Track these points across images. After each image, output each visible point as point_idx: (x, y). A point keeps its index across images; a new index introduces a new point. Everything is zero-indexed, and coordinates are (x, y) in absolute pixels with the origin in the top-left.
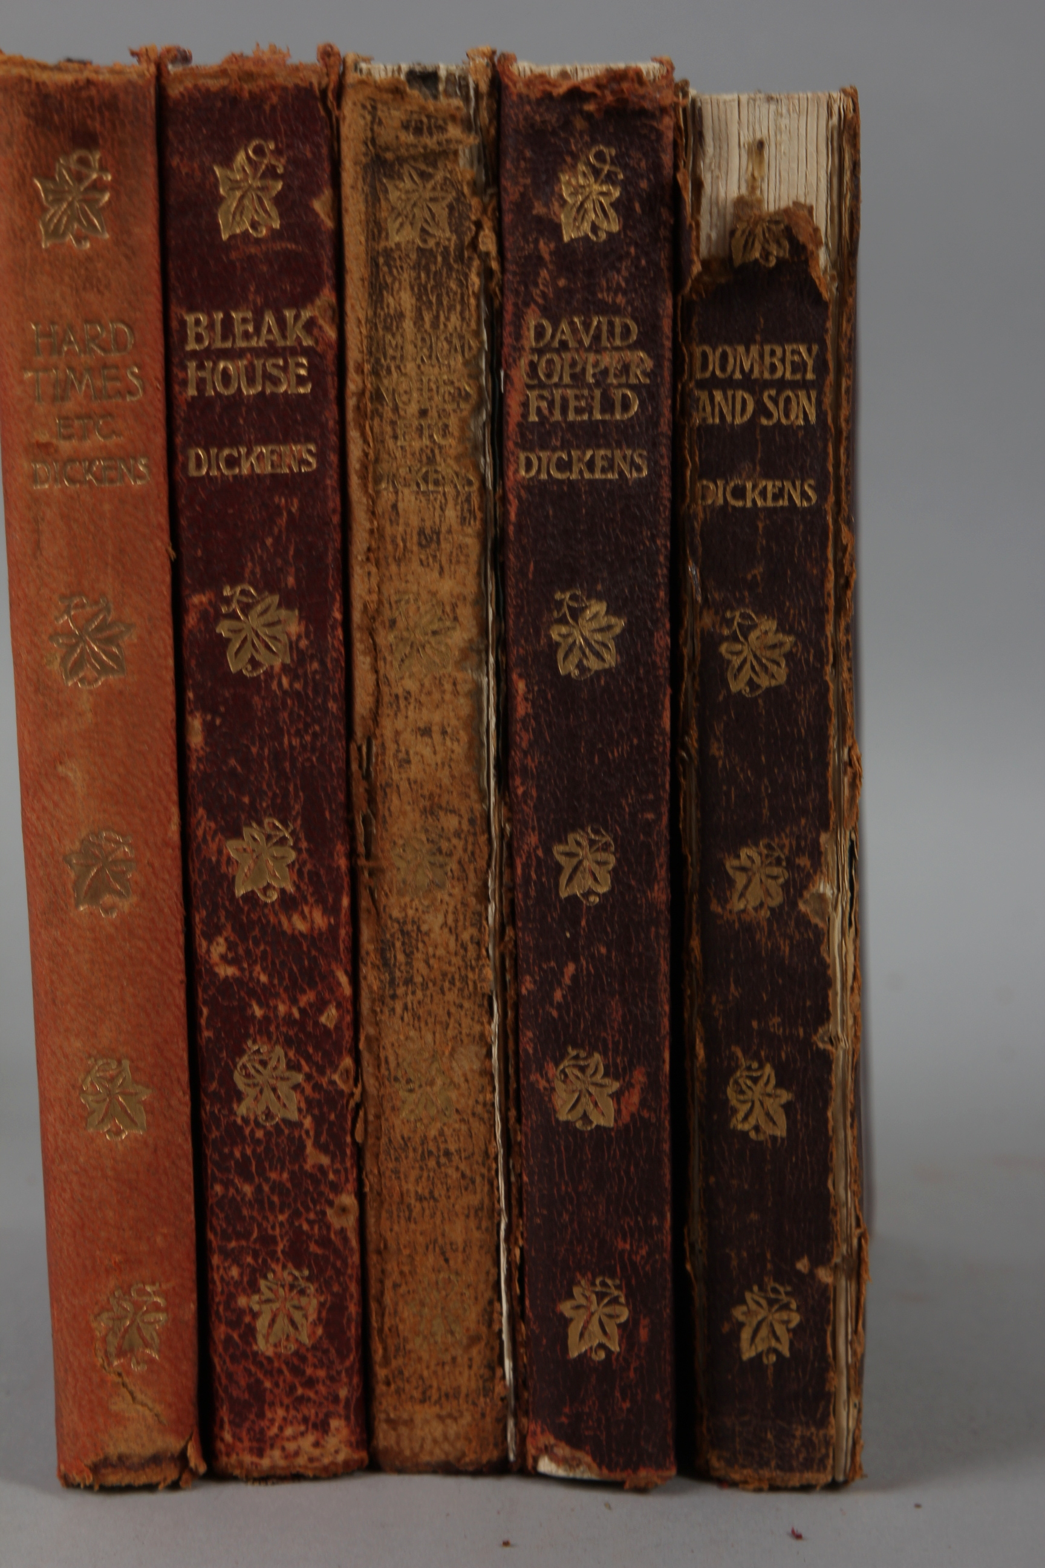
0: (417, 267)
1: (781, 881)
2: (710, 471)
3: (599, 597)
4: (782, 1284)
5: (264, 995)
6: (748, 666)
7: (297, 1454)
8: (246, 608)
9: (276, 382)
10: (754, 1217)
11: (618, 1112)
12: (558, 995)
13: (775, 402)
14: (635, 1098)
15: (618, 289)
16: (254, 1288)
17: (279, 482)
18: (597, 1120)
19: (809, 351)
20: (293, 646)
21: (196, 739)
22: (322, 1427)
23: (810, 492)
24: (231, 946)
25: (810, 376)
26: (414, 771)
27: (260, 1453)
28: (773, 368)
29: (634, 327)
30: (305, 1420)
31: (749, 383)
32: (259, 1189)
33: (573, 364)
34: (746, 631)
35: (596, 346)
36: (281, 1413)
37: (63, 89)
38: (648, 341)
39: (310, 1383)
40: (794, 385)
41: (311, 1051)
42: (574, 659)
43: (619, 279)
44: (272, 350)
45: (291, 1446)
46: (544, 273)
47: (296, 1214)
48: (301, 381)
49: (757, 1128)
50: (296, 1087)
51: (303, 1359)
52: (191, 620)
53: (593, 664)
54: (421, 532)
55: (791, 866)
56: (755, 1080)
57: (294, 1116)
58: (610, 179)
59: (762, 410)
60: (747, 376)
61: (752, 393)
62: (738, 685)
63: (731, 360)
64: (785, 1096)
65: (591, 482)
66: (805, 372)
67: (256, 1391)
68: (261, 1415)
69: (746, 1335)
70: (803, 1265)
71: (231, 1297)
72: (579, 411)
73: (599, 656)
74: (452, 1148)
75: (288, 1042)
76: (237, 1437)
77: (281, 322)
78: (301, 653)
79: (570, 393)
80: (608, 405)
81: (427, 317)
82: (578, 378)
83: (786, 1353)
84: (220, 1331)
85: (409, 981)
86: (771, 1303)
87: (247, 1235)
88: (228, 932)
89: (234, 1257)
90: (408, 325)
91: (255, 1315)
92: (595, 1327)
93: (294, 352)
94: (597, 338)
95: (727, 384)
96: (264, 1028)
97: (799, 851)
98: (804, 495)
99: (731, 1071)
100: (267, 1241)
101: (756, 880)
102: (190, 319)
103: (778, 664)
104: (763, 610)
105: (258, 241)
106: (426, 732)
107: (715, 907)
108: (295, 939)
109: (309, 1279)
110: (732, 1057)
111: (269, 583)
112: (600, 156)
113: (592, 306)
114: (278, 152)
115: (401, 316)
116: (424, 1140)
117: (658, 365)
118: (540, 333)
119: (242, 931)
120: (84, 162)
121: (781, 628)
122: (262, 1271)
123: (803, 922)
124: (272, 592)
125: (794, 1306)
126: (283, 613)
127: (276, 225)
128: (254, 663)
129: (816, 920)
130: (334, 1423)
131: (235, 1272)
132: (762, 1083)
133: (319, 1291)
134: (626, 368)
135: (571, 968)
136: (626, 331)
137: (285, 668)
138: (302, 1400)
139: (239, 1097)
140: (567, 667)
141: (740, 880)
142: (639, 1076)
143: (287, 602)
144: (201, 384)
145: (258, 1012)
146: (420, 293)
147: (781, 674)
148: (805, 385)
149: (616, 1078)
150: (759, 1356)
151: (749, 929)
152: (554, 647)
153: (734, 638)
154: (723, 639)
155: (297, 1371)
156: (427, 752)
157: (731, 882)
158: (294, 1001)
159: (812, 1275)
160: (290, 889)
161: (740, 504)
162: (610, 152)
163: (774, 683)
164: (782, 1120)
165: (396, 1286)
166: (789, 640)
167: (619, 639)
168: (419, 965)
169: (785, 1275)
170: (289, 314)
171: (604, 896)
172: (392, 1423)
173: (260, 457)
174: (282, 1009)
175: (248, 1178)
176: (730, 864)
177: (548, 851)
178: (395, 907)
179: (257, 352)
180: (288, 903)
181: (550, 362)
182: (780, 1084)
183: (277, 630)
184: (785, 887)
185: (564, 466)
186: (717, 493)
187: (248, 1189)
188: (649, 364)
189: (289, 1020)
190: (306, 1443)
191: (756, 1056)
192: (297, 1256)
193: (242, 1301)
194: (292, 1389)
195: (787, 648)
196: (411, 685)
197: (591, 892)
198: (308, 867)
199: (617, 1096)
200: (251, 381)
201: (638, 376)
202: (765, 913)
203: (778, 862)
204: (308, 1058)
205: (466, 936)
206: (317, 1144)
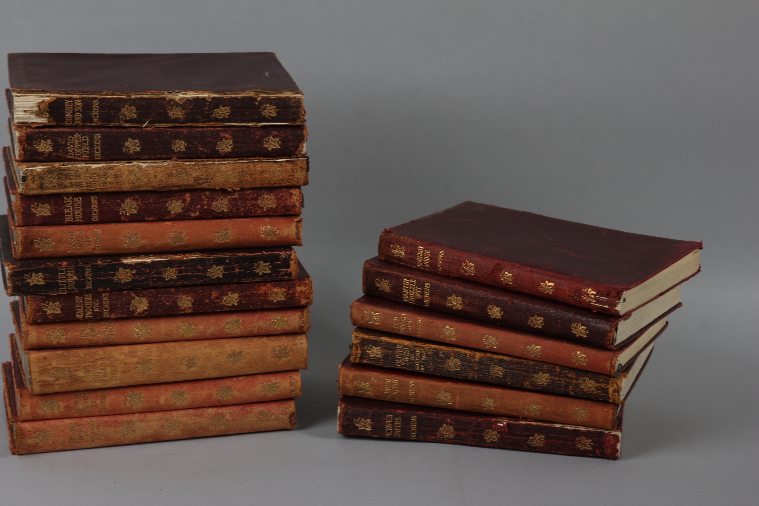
0: (61, 179)
1: (176, 108)
2: (91, 121)
3: (125, 143)
4: (261, 107)
5: (203, 206)
6: (132, 114)
7: (297, 199)
8: (124, 210)
9: (79, 204)
10: (246, 113)
11: (230, 139)
12: (205, 151)
13: (77, 108)
14: (227, 135)
15: (62, 140)
16: (262, 208)
17: (99, 204)
18: (231, 143)
19: (67, 101)
20: (132, 200)
21: (151, 219)
22: (292, 194)
23: (96, 101)
24: (192, 212)
25: (72, 101)
26: (163, 179)
27: (296, 206)
28: (70, 109)
29: (70, 137)
30: (290, 197)
31: (73, 114)
32: (242, 207)
33: (77, 149)
34: (124, 114)
35: (74, 144)
36: (288, 202)
37: (22, 247)
38: (72, 134)
39: (282, 197)
40: (74, 105)
41: (214, 197)
42: (136, 148)
43: (60, 140)
44: (73, 205)
45: (295, 200)
46: (59, 154)
47: (248, 200)
48: (79, 199)
49: (228, 112)
50: (222, 199)
51: (277, 198)
52: (127, 220)
53: (138, 144)
54: (115, 178)
55: (173, 106)
56: (218, 113)
57: (227, 200)
58: (40, 142)
59: (79, 111)
60: (72, 114)
61: (75, 113)
62: (135, 116)
63: (68, 117)
64: (221, 107)
65: (101, 145)
66: (71, 102)
67: (283, 207)
68: (289, 206)
69: (271, 115)
70: (257, 103)
71: (264, 212)
72: (87, 148)
73: (136, 143)
74: (241, 170)
75: (212, 201)
76: (293, 211)
77: (67, 203)
78: (133, 199)
79: (83, 149)
80: (85, 142)
81: (72, 177)
82: (80, 148)
83: (275, 107)
84: (271, 214)
85: (206, 179)
86: (265, 110)
87: (251, 209)
88: (189, 213)
89: (256, 211)
90: (73, 181)
91: (268, 208)
92: (274, 144)
93: (73, 201)
94: (72, 144)
95: (73, 118)
96: (209, 206)
97: (170, 104)
98: (96, 103)
99: (216, 117)
100: (253, 205)
101: (176, 113)
102: (66, 221)
103: (131, 108)
104: (120, 111)
105: (51, 208)
106: (155, 176)
107: (181, 120)
108: (191, 200)
109: (261, 197)
110: (213, 117)
111: (120, 205)
112: (35, 144)
113: (66, 145)
114: (33, 204)
115: (71, 183)
116: (239, 176)
117: (77, 132)
118: (71, 155)
119: (189, 210)
120: (36, 243)
121: (124, 107)
122: (259, 206)
123: (185, 103)
124: (121, 205)
125: (265, 105)
126: (125, 202)
127: (48, 204)
128: (135, 208)
129: (184, 101)
130: (291, 192)
131: (259, 211)
132: (218, 111)
133: (264, 195)
134: (78, 138)
135: (200, 148)
136: (71, 138)
137: (137, 202)
138: (286, 198)
139: (223, 211)
140: (138, 149)
141: (176, 116)
142: (222, 134)
143: (123, 202)
144: (80, 219)
145: (206, 207)
146: (66, 179)
147: (134, 107)
148: (74, 103)
149: (222, 139)
150: (276, 112)
151: (186, 114)
152: (134, 152)
153: (126, 117)
154: (126, 119)
155: (280, 199)
156: (160, 176)
157: (176, 118)
158: (204, 200)
159: (259, 101)
160: (181, 201)
161: (98, 116)
162: (34, 142)
163: (135, 109)
164: (225, 108)
165: (269, 181)
166: (126, 106)
167: (133, 139)
168: (203, 177)
169: (259, 107)
170: (65, 202)
171: (185, 142)
172: (298, 182)
173: (94, 207)
174: (205, 202)
175: (240, 209)
176: (172, 118)
177: (176, 153)
178: (191, 182)
179: (73, 208)
180: (184, 201)
181: (77, 153)
182: (218, 108)
183: (129, 204)
184: (177, 107)
185: (98, 150)
186: (96, 119)
187: (242, 209)
188: (77, 134)
189: (208, 201)
190: (294, 197)
191: (213, 113)
192: (256, 199)
193: (265, 210)
194: (283, 200)
195: (128, 106)
196: (146, 180)
197: (184, 145)
198: (177, 197)
199: (226, 139)
200: (79, 209)
201: (79, 136)
202: (183, 111)
203: (172, 108)
204: (216, 197)
205: (197, 168)
206: (233, 195)
